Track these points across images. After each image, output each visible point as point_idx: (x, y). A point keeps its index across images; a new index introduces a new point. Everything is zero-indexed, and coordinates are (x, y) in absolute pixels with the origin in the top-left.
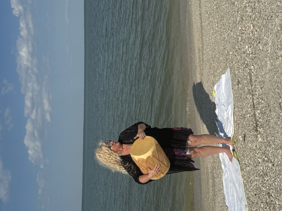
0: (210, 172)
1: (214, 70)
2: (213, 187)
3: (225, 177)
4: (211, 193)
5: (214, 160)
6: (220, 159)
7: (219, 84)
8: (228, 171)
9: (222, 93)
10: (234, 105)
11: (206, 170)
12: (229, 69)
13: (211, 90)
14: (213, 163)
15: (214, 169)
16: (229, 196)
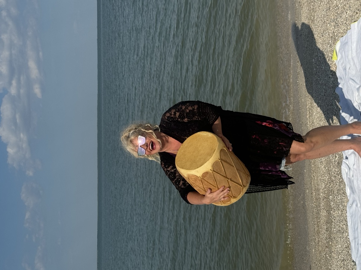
0: (322, 198)
1: (337, 13)
2: (327, 225)
3: (351, 210)
4: (324, 235)
5: (330, 178)
6: (343, 177)
7: (346, 41)
8: (358, 201)
9: (350, 57)
11: (315, 193)
13: (329, 50)
14: (329, 182)
15: (330, 194)
16: (358, 244)
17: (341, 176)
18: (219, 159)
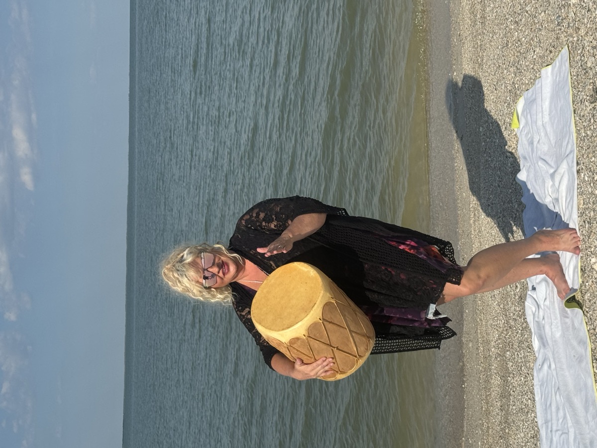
0: (494, 356)
1: (519, 52)
2: (501, 400)
3: (541, 375)
4: (497, 416)
5: (508, 322)
6: (528, 321)
7: (534, 96)
8: (552, 360)
9: (540, 123)
10: (578, 164)
11: (483, 347)
12: (565, 50)
13: (506, 111)
14: (505, 329)
15: (507, 349)
16: (551, 431)
17: (524, 319)
18: (320, 319)
